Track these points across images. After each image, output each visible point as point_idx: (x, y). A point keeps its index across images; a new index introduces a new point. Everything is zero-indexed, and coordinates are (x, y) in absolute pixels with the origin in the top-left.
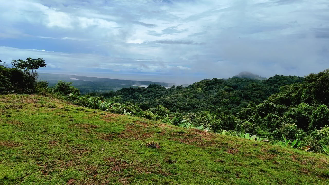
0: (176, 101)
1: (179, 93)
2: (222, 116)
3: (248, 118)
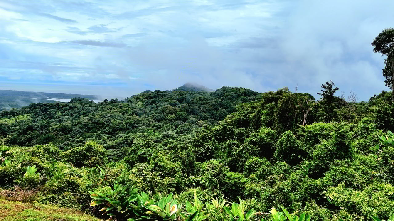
0: (110, 120)
1: (113, 108)
2: (179, 153)
3: (204, 145)
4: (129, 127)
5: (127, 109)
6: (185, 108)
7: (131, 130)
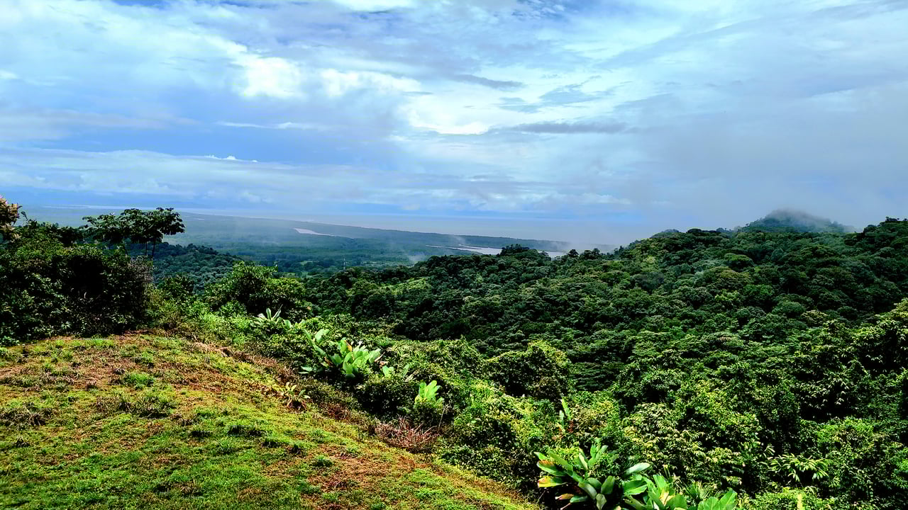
0: (580, 297)
1: (589, 271)
2: (752, 389)
3: (827, 377)
4: (624, 314)
5: (618, 273)
6: (768, 275)
7: (628, 323)
